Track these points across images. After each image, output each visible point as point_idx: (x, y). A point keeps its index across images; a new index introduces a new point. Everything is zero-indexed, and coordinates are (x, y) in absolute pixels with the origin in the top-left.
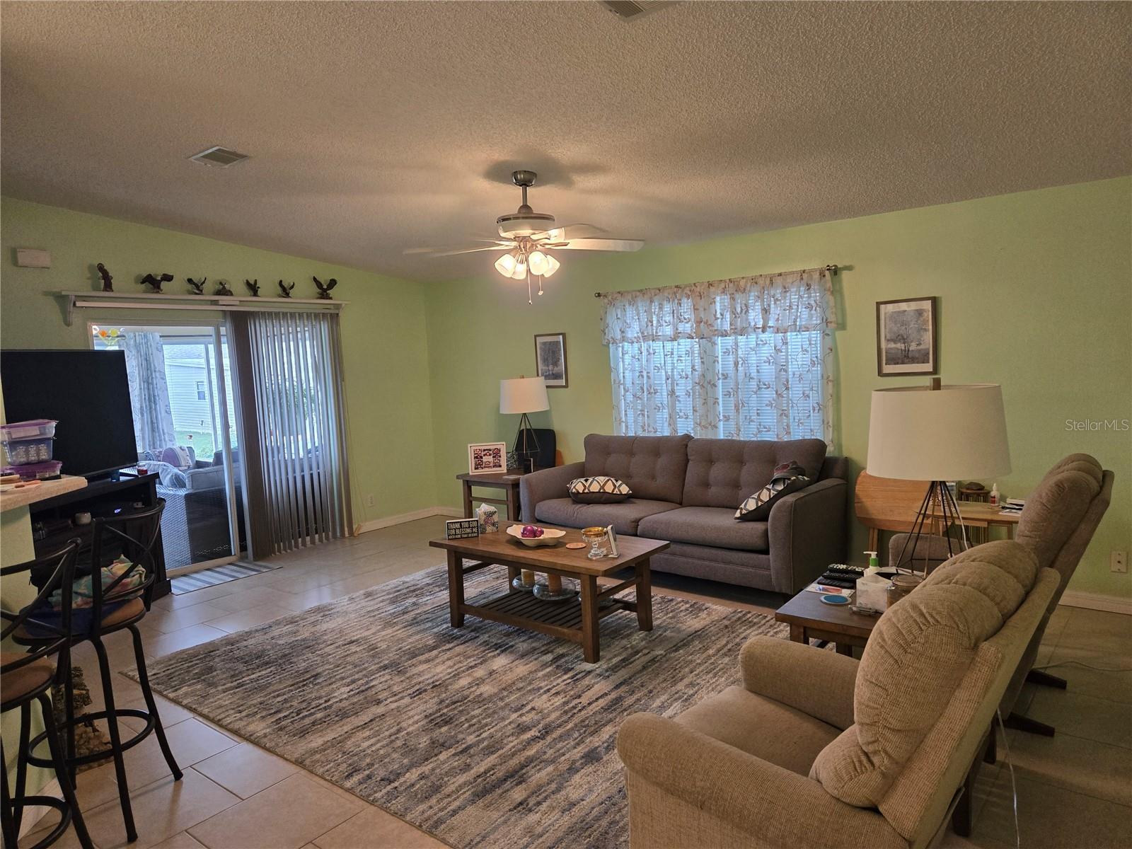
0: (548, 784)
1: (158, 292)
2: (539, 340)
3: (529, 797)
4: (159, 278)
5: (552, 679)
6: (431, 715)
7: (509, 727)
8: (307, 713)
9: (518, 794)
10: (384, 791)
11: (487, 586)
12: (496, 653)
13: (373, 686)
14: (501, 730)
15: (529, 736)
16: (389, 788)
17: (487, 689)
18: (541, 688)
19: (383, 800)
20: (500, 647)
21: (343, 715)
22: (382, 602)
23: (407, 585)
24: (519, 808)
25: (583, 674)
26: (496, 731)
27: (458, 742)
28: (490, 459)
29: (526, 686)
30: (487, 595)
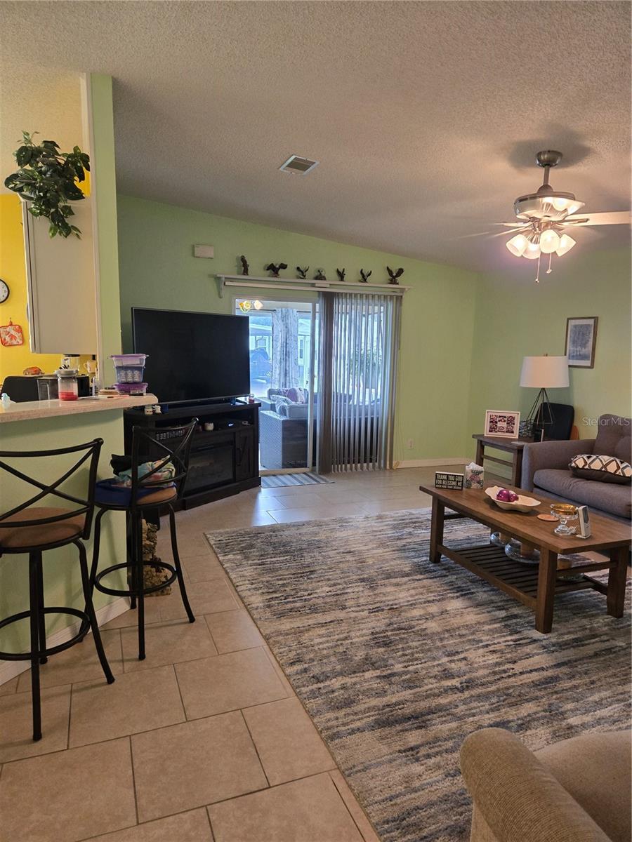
0: (446, 740)
1: (276, 276)
2: (572, 323)
3: (422, 745)
4: (277, 266)
5: (495, 636)
6: (377, 633)
7: (436, 669)
8: (291, 600)
9: (414, 738)
10: (310, 687)
11: (475, 533)
12: (456, 595)
13: (347, 593)
14: (427, 669)
15: (450, 684)
16: (315, 686)
17: (433, 626)
18: (481, 641)
19: (305, 696)
20: (462, 591)
21: (314, 610)
22: (387, 525)
23: (413, 516)
24: (408, 753)
25: (528, 641)
26: (422, 668)
27: (386, 666)
28: (505, 425)
29: (469, 635)
30: (472, 541)
